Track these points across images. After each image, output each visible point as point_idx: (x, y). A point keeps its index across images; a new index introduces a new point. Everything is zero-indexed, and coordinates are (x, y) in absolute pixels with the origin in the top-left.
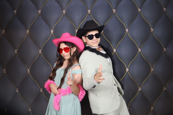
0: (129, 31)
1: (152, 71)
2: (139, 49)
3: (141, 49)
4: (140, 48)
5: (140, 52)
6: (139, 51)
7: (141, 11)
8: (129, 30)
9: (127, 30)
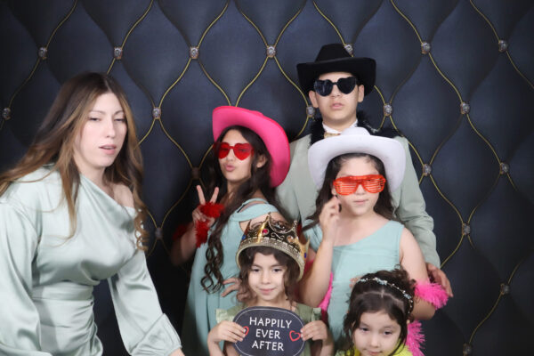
0: (392, 112)
1: (464, 234)
2: (424, 166)
3: (431, 166)
4: (428, 164)
5: (428, 175)
6: (426, 174)
7: (430, 49)
8: (393, 108)
9: (388, 108)
